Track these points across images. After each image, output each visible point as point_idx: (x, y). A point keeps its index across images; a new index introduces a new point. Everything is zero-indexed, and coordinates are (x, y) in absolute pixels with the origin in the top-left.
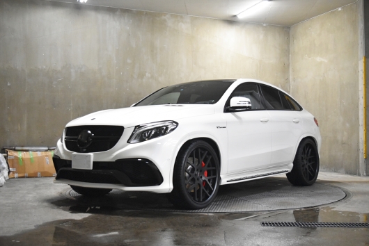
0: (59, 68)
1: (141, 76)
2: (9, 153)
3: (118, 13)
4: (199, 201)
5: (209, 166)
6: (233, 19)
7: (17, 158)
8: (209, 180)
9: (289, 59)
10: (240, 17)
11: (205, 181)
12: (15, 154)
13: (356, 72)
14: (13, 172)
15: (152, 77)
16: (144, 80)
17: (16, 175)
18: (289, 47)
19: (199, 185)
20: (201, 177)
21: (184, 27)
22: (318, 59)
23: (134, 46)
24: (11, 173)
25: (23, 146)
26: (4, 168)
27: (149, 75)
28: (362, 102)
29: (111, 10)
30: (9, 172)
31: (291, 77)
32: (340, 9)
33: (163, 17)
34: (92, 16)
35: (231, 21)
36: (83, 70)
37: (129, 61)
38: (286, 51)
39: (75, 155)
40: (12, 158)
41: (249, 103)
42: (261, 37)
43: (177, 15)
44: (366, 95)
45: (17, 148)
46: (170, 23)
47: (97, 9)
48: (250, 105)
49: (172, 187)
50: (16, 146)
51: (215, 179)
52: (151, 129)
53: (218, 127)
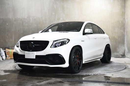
0: (26, 18)
1: (59, 19)
2: (6, 50)
4: (77, 70)
5: (79, 57)
7: (9, 52)
9: (125, 10)
12: (9, 50)
14: (8, 57)
17: (9, 58)
18: (125, 4)
20: (77, 61)
23: (56, 7)
24: (7, 57)
25: (12, 47)
26: (3, 56)
27: (62, 19)
36: (35, 18)
37: (53, 14)
40: (7, 51)
45: (10, 48)
48: (92, 32)
49: (69, 65)
50: (10, 47)
51: (81, 61)
52: (59, 42)
53: (82, 41)
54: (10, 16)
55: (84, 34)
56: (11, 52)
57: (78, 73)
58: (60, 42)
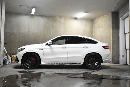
0: (27, 32)
1: (50, 34)
2: (12, 56)
3: (43, 17)
6: (76, 18)
9: (93, 29)
10: (78, 17)
12: (14, 56)
13: (110, 33)
15: (53, 34)
16: (51, 35)
17: (14, 62)
18: (93, 26)
21: (62, 20)
22: (101, 29)
23: (48, 26)
26: (10, 60)
28: (111, 42)
29: (42, 16)
30: (12, 61)
31: (94, 35)
32: (106, 15)
33: (56, 18)
34: (36, 17)
35: (76, 19)
36: (33, 33)
37: (46, 30)
38: (92, 27)
42: (85, 23)
43: (60, 17)
44: (112, 40)
45: (14, 54)
46: (58, 19)
47: (37, 16)
54: (15, 31)
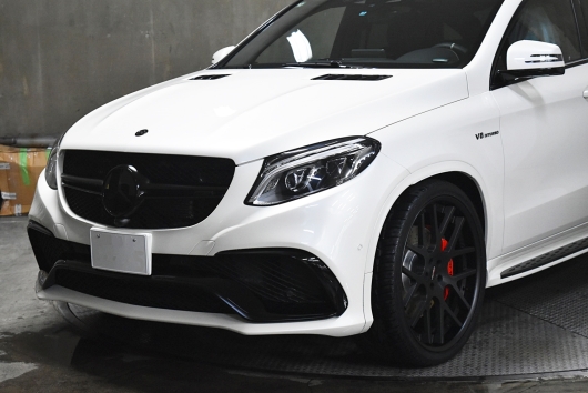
4: (436, 344)
5: (457, 247)
8: (459, 284)
11: (449, 286)
14: (12, 203)
17: (18, 210)
19: (435, 299)
20: (440, 278)
24: (7, 204)
25: (34, 136)
39: (98, 235)
40: (5, 167)
41: (559, 58)
45: (19, 141)
48: (561, 64)
49: (370, 319)
50: (19, 136)
51: (474, 277)
52: (307, 164)
53: (480, 136)
55: (502, 76)
56: (29, 169)
57: (443, 361)
58: (316, 163)
